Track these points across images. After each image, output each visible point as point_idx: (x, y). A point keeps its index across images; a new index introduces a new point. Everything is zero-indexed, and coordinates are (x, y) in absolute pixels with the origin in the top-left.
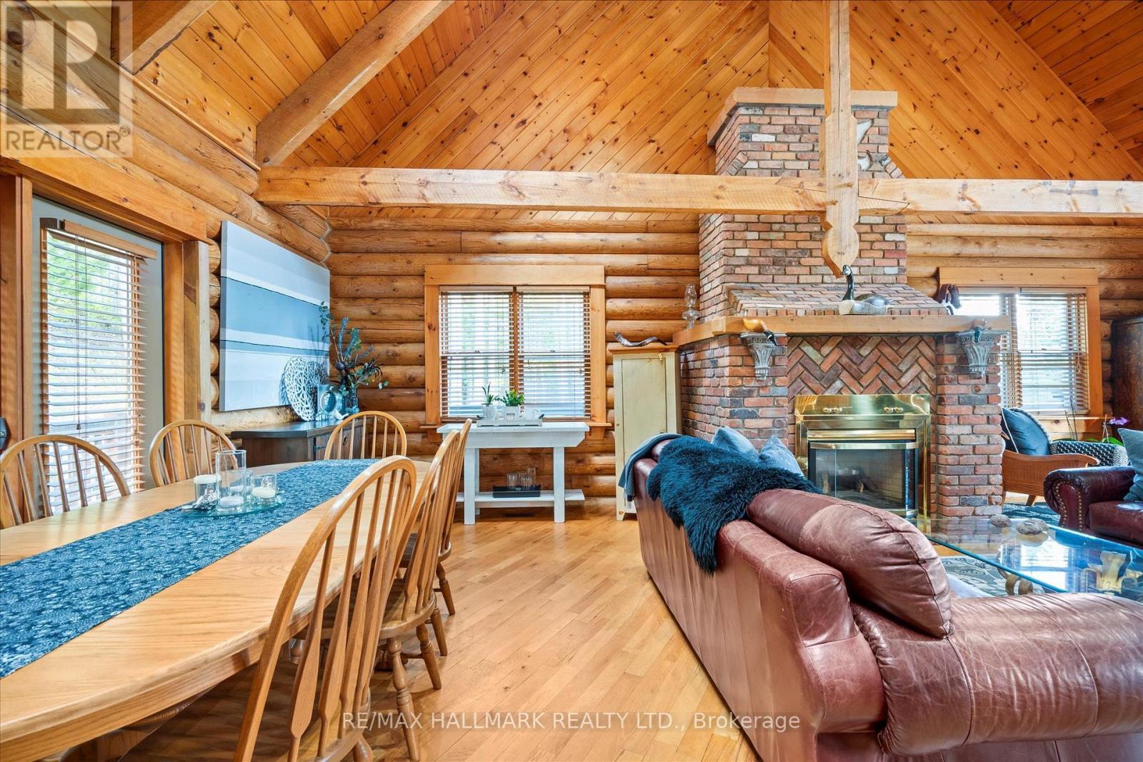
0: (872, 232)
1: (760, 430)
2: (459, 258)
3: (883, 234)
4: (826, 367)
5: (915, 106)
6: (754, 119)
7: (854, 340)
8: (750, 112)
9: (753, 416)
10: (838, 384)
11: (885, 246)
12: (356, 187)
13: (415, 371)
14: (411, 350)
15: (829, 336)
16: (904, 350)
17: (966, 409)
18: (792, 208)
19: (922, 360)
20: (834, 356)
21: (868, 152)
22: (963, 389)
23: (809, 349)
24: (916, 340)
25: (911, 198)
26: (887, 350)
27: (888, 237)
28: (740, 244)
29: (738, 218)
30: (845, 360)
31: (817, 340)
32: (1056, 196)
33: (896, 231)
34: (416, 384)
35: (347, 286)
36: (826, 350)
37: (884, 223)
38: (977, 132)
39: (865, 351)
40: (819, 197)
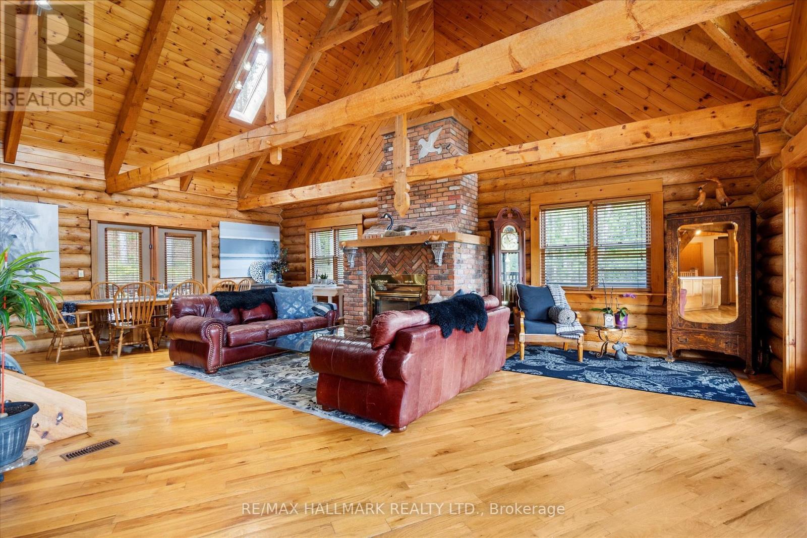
0: (443, 187)
1: (354, 289)
2: (316, 217)
3: (448, 187)
4: (382, 262)
5: (519, 92)
6: (389, 141)
7: (392, 248)
8: (388, 137)
9: (351, 283)
10: (386, 269)
11: (449, 194)
12: (257, 202)
13: (303, 264)
14: (302, 256)
15: (383, 247)
16: (414, 253)
17: (438, 282)
18: (380, 187)
19: (423, 257)
20: (385, 257)
21: (440, 144)
22: (436, 272)
23: (375, 254)
24: (419, 247)
25: (431, 172)
26: (406, 253)
27: (451, 189)
28: (384, 202)
29: (383, 190)
30: (389, 258)
31: (378, 249)
32: (510, 156)
33: (455, 185)
34: (304, 270)
35: (286, 232)
36: (381, 254)
37: (449, 181)
38: (564, 97)
39: (397, 254)
40: (390, 180)
